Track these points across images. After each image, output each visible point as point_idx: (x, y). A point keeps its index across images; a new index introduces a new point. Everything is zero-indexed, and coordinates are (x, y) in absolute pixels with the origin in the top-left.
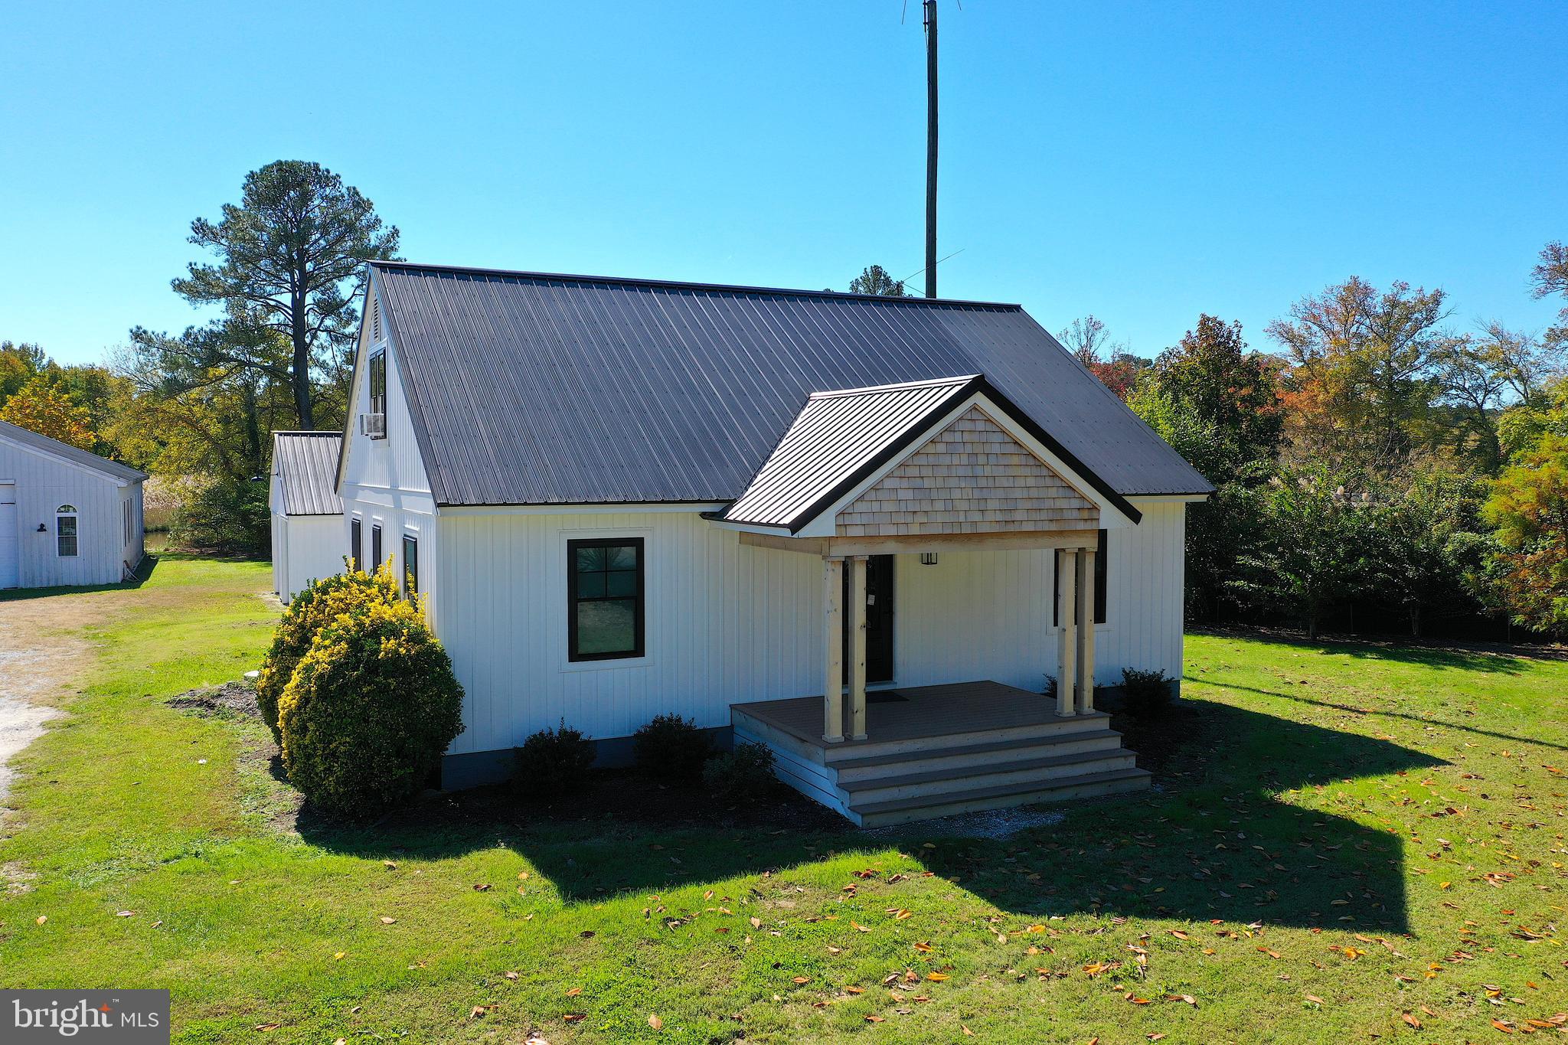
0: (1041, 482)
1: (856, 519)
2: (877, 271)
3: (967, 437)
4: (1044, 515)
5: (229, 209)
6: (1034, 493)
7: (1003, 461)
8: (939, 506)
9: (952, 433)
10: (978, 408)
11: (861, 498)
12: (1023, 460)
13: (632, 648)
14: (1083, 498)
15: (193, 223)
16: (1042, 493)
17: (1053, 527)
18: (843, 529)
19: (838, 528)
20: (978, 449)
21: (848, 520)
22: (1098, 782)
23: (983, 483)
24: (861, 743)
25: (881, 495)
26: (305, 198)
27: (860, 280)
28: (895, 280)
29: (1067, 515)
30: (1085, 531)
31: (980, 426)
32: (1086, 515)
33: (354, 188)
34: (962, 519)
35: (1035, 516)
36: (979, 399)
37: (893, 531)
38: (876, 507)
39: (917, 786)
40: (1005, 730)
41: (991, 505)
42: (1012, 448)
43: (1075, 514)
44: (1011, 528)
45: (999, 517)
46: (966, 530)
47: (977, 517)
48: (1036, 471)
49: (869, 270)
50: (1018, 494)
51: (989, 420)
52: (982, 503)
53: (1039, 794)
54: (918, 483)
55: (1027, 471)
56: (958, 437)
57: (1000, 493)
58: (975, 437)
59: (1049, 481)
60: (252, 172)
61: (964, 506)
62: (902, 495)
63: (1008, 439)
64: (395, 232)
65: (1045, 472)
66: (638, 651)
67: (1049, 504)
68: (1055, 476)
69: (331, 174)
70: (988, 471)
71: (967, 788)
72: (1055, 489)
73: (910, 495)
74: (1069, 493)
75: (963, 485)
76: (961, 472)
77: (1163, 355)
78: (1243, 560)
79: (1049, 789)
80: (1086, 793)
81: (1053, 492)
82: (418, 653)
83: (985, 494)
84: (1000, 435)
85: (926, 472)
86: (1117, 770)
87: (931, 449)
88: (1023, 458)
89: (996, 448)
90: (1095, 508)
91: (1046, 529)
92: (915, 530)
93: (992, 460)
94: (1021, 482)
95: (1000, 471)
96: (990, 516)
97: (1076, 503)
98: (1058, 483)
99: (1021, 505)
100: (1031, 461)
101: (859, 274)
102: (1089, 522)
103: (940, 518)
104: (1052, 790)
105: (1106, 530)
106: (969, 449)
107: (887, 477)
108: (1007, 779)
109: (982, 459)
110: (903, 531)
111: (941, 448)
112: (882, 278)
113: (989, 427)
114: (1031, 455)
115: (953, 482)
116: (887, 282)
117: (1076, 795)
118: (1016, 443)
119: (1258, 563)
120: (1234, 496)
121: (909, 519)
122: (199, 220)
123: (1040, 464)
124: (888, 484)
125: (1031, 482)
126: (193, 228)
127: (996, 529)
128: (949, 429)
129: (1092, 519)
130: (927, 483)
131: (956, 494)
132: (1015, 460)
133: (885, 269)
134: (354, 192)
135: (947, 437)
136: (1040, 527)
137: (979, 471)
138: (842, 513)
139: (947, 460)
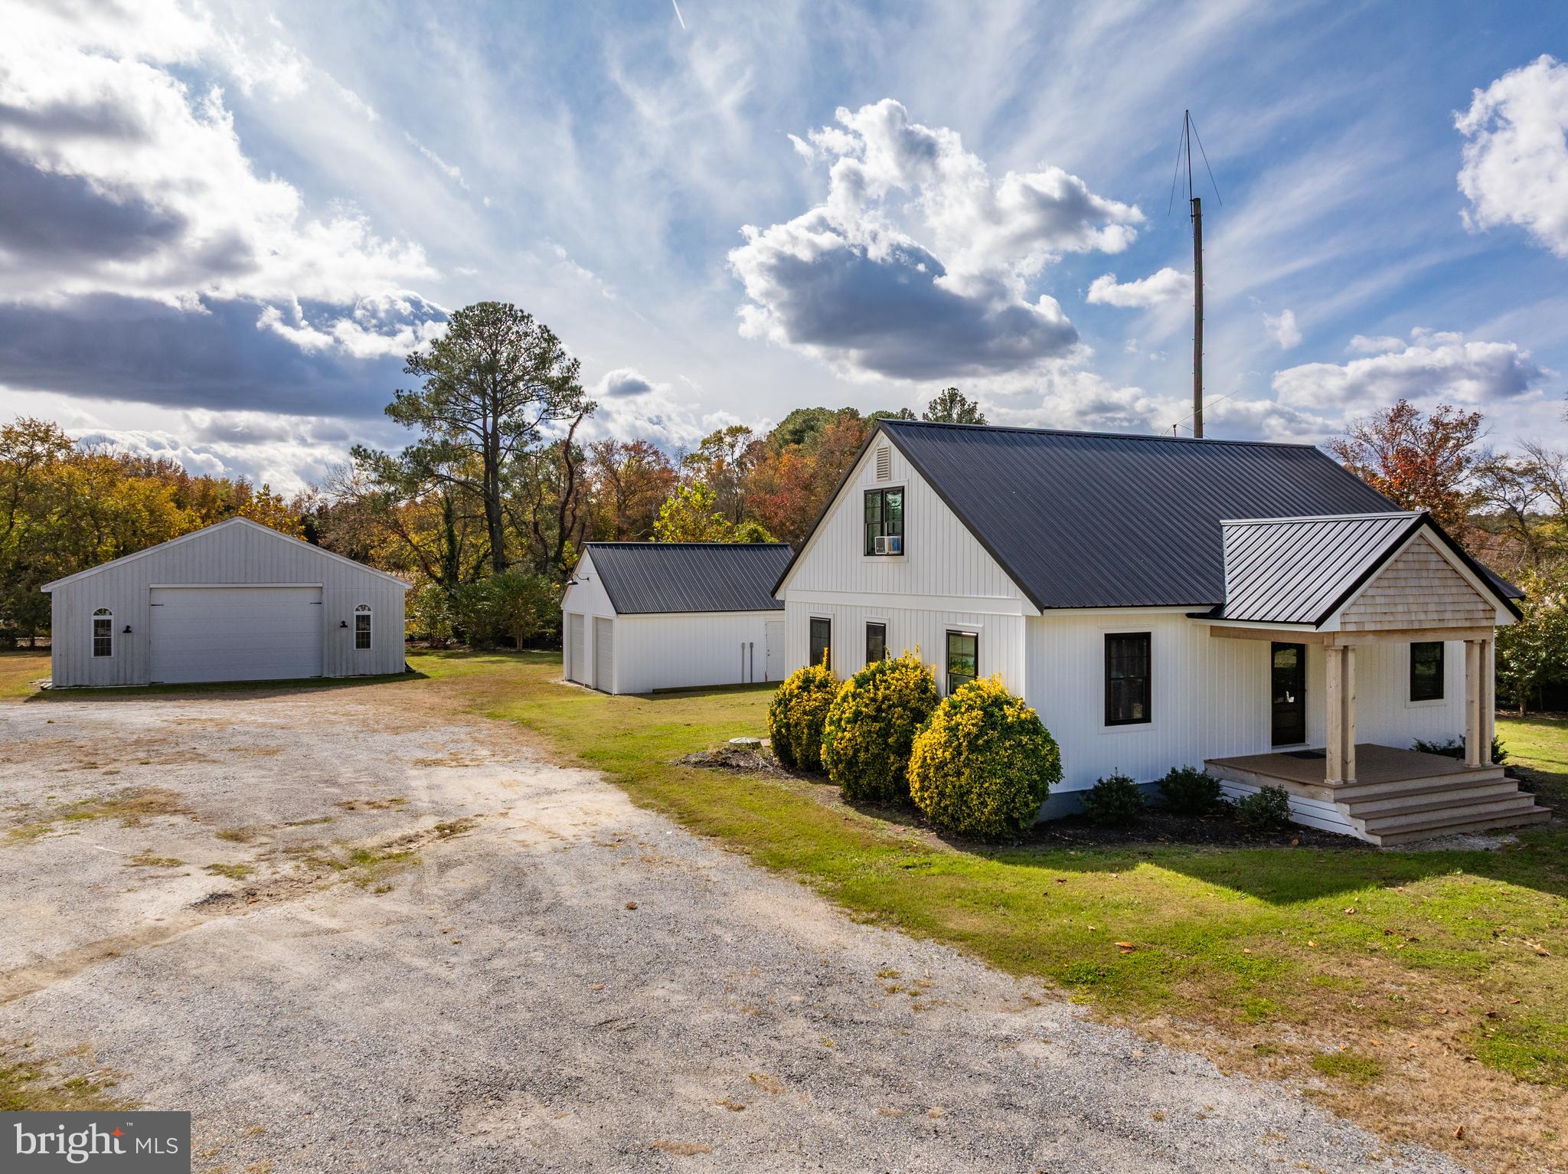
1: (1352, 618)
3: (1417, 557)
4: (1462, 615)
5: (436, 343)
6: (1456, 599)
7: (1438, 575)
8: (1400, 608)
9: (1407, 554)
10: (1424, 536)
13: (1143, 716)
14: (1487, 602)
16: (1462, 599)
17: (1467, 624)
18: (1345, 625)
19: (1342, 625)
20: (1423, 566)
21: (1347, 619)
22: (1521, 815)
23: (1426, 591)
24: (1353, 786)
25: (1364, 601)
29: (1477, 615)
30: (1486, 627)
31: (1424, 549)
32: (1486, 615)
34: (1414, 618)
35: (1456, 616)
36: (1425, 529)
37: (1372, 627)
38: (1363, 609)
41: (1432, 607)
42: (1443, 566)
43: (1480, 614)
45: (1435, 616)
46: (1416, 626)
47: (1422, 616)
48: (1458, 582)
50: (1447, 599)
51: (1430, 545)
52: (1426, 606)
53: (1484, 823)
54: (1388, 591)
55: (1452, 582)
56: (1411, 558)
57: (1436, 599)
58: (1421, 557)
59: (1465, 590)
61: (1415, 608)
62: (1379, 600)
63: (1439, 559)
65: (1463, 583)
66: (1148, 718)
67: (1466, 607)
68: (1469, 585)
70: (1429, 582)
71: (1439, 818)
72: (1469, 596)
73: (1383, 600)
74: (1478, 598)
76: (1412, 583)
80: (1515, 822)
81: (1467, 598)
83: (1427, 599)
84: (1437, 555)
85: (1392, 583)
86: (1524, 807)
87: (1395, 566)
88: (1450, 573)
89: (1434, 566)
90: (1493, 608)
91: (1462, 625)
93: (1432, 574)
94: (1449, 591)
95: (1437, 582)
96: (1430, 616)
97: (1480, 606)
98: (1471, 591)
99: (1448, 607)
102: (1487, 619)
103: (1400, 617)
104: (1492, 820)
106: (1417, 566)
108: (1457, 813)
109: (1425, 574)
111: (1400, 565)
113: (1431, 550)
114: (1454, 570)
115: (1408, 591)
118: (1446, 561)
121: (1382, 618)
123: (1460, 577)
124: (1370, 592)
125: (1455, 590)
128: (1405, 551)
129: (1489, 617)
130: (1393, 592)
131: (1411, 600)
132: (1445, 574)
135: (1405, 558)
137: (1423, 582)
138: (1345, 613)
139: (1405, 574)
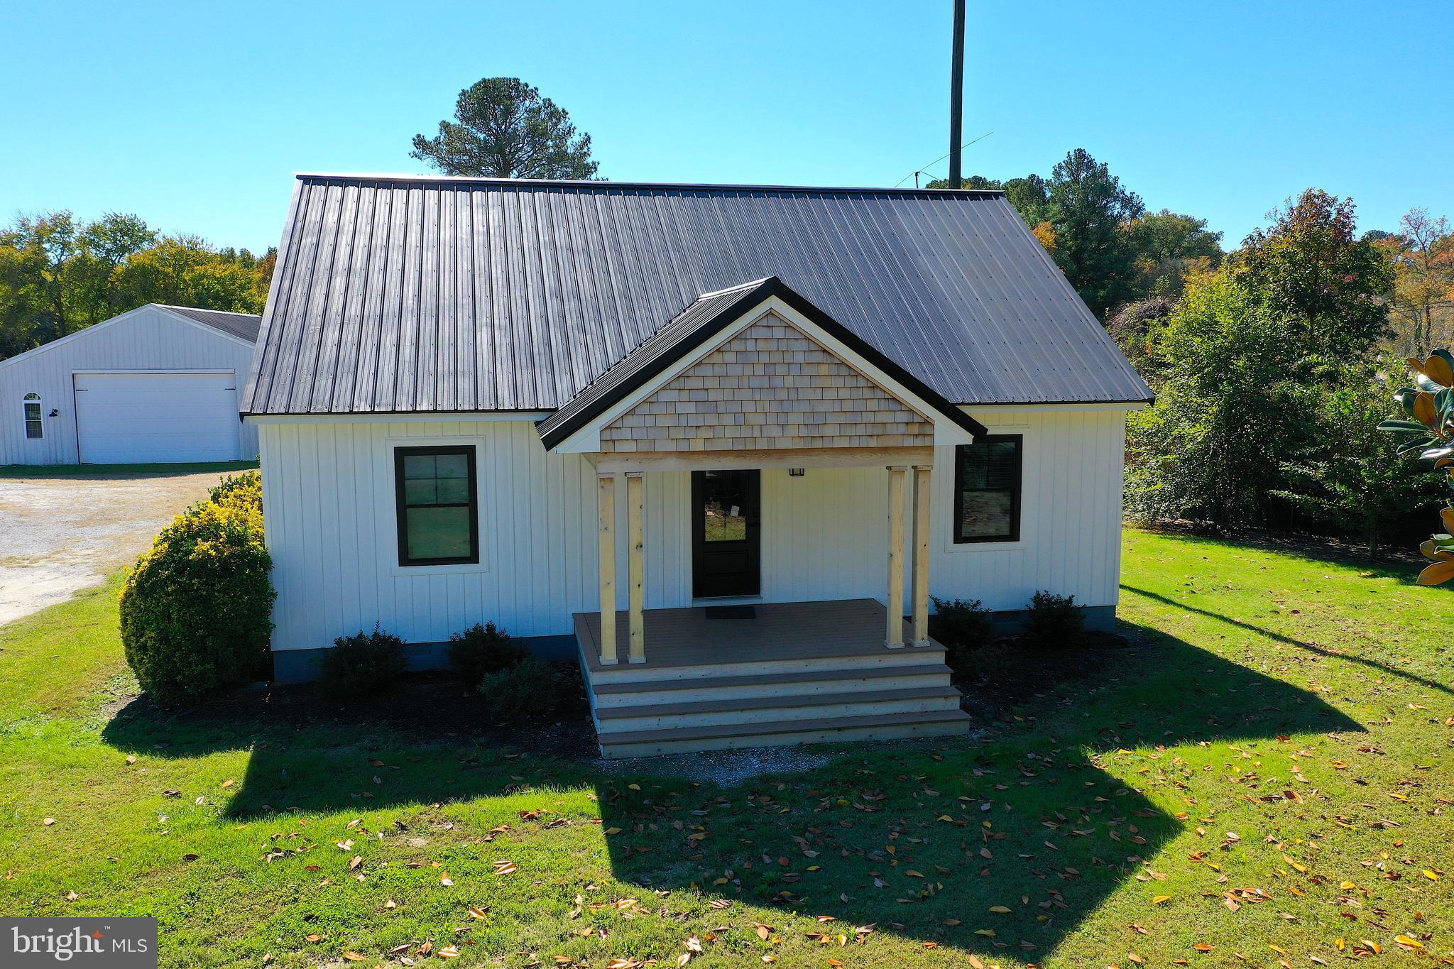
0: (857, 394)
1: (626, 434)
2: (1081, 154)
3: (762, 345)
4: (861, 430)
5: (445, 126)
6: (848, 406)
7: (808, 370)
8: (728, 420)
9: (743, 341)
10: (776, 314)
11: (631, 412)
12: (834, 370)
13: (468, 555)
14: (911, 411)
15: (414, 139)
16: (860, 406)
17: (873, 443)
18: (611, 444)
19: (604, 443)
20: (777, 358)
21: (616, 435)
22: (903, 724)
23: (783, 395)
24: (633, 667)
25: (656, 409)
26: (508, 112)
27: (1064, 164)
28: (1099, 161)
29: (891, 430)
30: (916, 448)
31: (779, 333)
32: (915, 429)
33: (549, 100)
34: (756, 433)
35: (851, 431)
36: (774, 303)
37: (671, 447)
38: (650, 421)
39: (680, 717)
40: (811, 660)
41: (793, 419)
42: (819, 357)
43: (902, 429)
44: (818, 444)
45: (804, 432)
47: (776, 432)
48: (851, 382)
49: (1072, 154)
50: (826, 406)
51: (789, 326)
52: (782, 417)
53: (822, 734)
54: (701, 396)
55: (839, 382)
56: (751, 345)
57: (805, 407)
58: (773, 345)
59: (868, 393)
60: (463, 91)
61: (759, 419)
62: (681, 408)
63: (813, 347)
64: (588, 140)
65: (862, 383)
66: (473, 558)
67: (869, 418)
68: (875, 387)
69: (530, 88)
70: (789, 382)
71: (742, 722)
72: (876, 402)
73: (691, 408)
74: (893, 406)
75: (757, 397)
76: (756, 383)
77: (1251, 237)
78: (1287, 466)
79: (835, 729)
80: (884, 734)
81: (873, 405)
82: (232, 555)
83: (786, 407)
84: (804, 343)
85: (709, 383)
86: (935, 711)
87: (717, 358)
88: (834, 368)
89: (800, 358)
90: (927, 422)
91: (864, 445)
92: (699, 446)
93: (794, 370)
94: (831, 394)
95: (805, 382)
96: (792, 431)
97: (903, 417)
98: (879, 394)
99: (830, 419)
100: (844, 371)
101: (1062, 158)
102: (921, 438)
103: (729, 433)
104: (839, 730)
105: (1022, 435)
106: (764, 358)
107: (663, 389)
108: (790, 715)
109: (781, 370)
110: (683, 446)
111: (730, 357)
112: (1086, 161)
113: (790, 334)
114: (842, 363)
115: (745, 395)
116: (1091, 164)
117: (871, 736)
118: (824, 351)
119: (1305, 471)
120: (1285, 397)
121: (691, 434)
122: (419, 136)
123: (857, 374)
124: (663, 396)
125: (844, 394)
126: (415, 144)
127: (800, 444)
128: (737, 337)
129: (924, 435)
130: (712, 396)
131: (749, 407)
132: (824, 370)
133: (1088, 151)
134: (548, 103)
135: (736, 346)
136: (855, 444)
137: (777, 382)
138: (609, 427)
139: (737, 370)
